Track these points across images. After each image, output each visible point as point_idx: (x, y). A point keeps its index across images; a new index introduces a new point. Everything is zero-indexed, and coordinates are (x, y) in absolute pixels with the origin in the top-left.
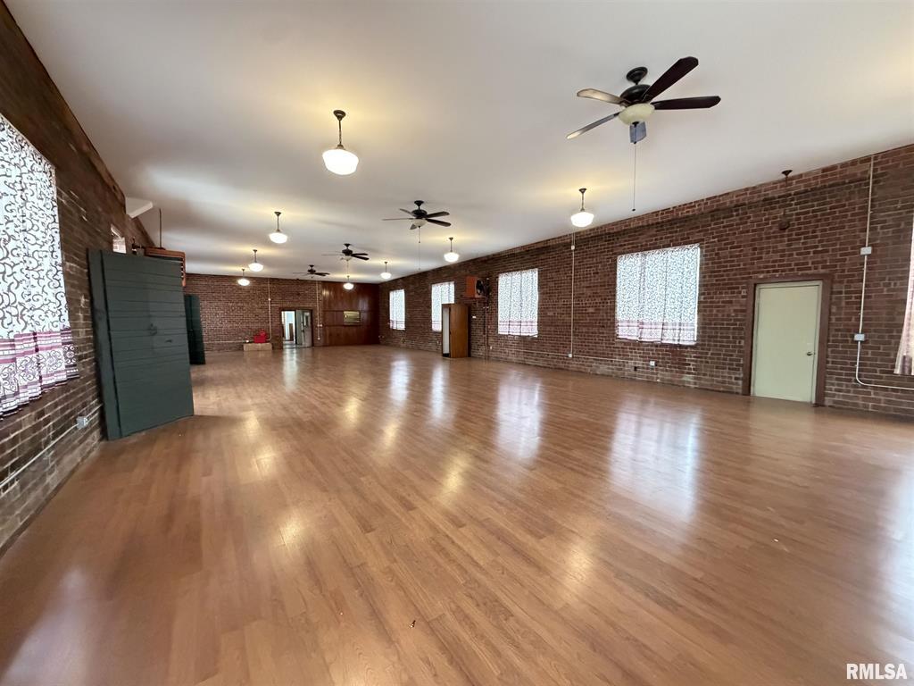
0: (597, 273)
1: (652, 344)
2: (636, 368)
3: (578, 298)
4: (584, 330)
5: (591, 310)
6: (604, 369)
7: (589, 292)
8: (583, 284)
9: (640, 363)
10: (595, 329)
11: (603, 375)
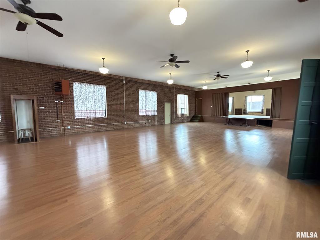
0: (133, 94)
1: (149, 116)
2: (145, 123)
3: (126, 101)
4: (130, 113)
5: (132, 106)
6: (137, 125)
7: (131, 100)
8: (128, 97)
9: (146, 121)
10: (133, 113)
11: (136, 127)
